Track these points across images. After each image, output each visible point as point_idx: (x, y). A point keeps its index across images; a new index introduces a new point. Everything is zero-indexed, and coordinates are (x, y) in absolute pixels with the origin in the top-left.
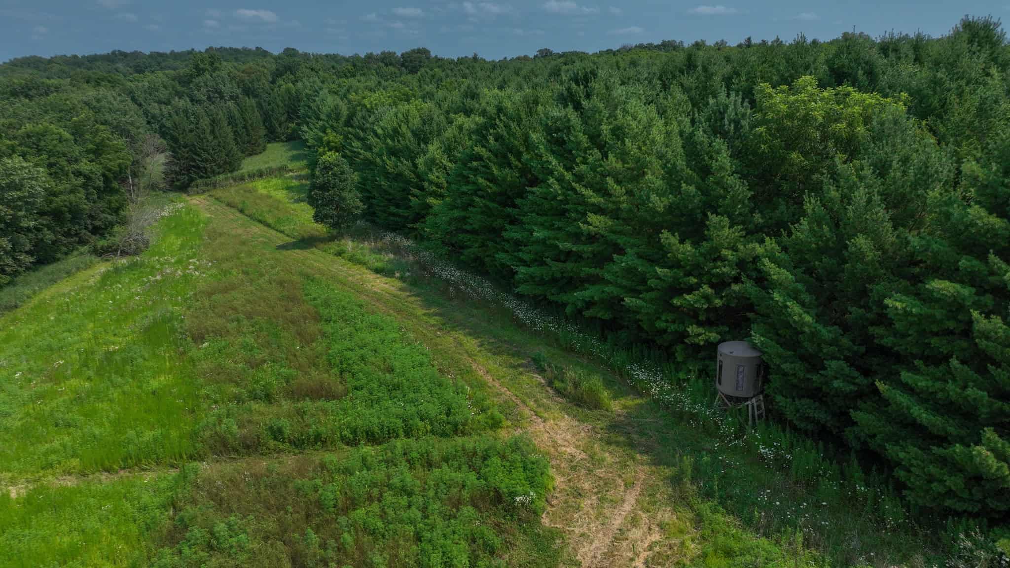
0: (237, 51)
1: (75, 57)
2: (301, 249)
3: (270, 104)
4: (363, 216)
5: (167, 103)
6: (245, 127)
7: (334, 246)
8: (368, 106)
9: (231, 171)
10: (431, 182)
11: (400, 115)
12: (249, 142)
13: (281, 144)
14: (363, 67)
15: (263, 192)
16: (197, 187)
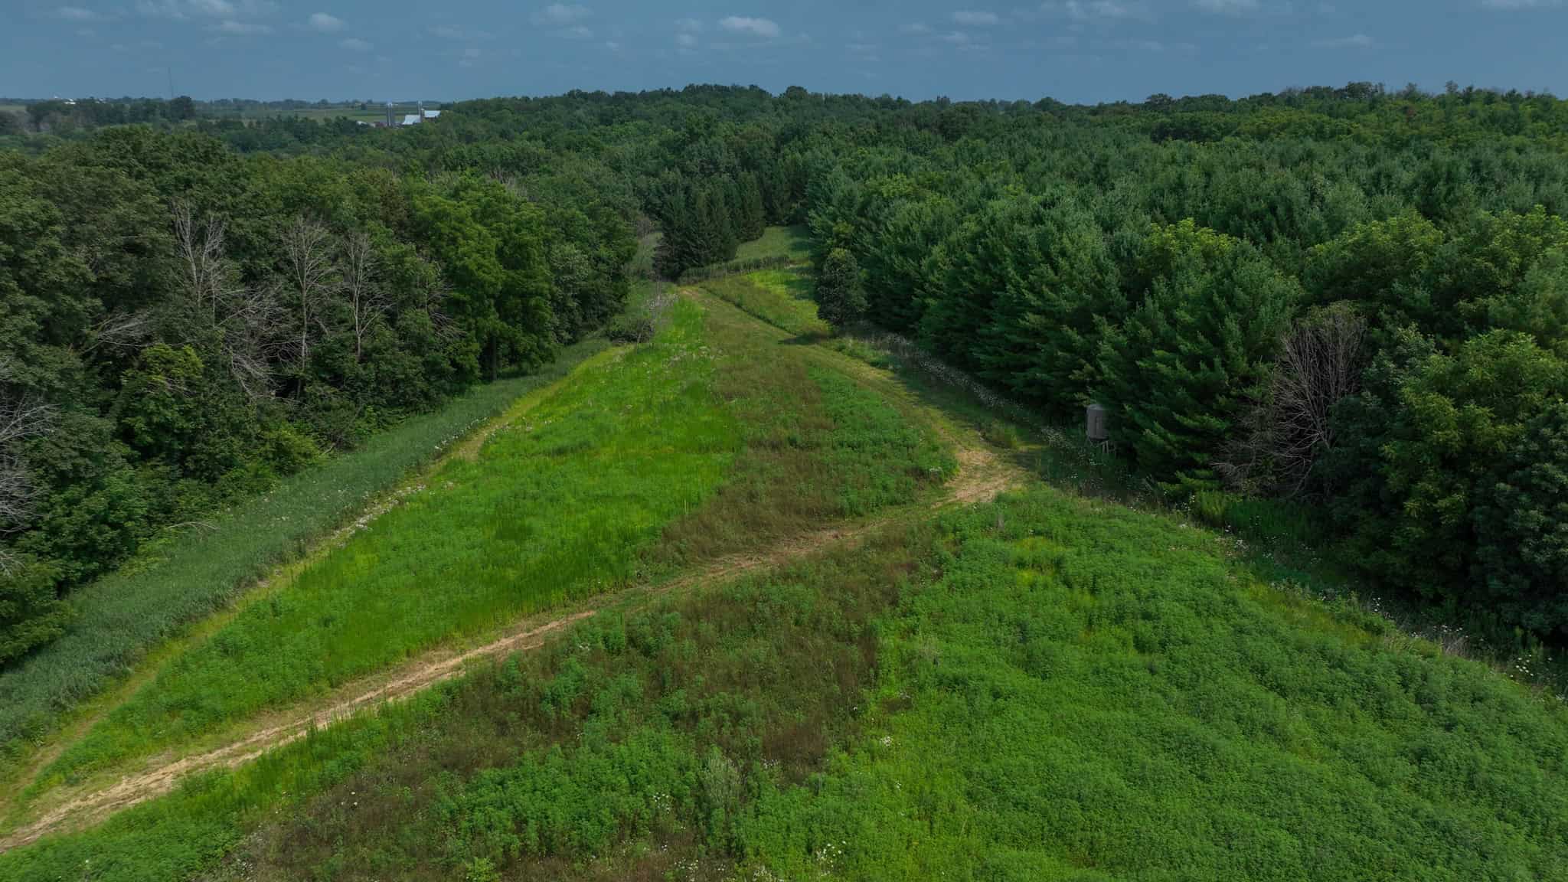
0: (724, 89)
1: (526, 99)
2: (802, 344)
3: (771, 178)
4: (867, 315)
5: (655, 175)
6: (742, 207)
7: (836, 343)
8: (885, 195)
9: (726, 260)
10: (932, 284)
11: (913, 213)
12: (745, 225)
13: (779, 229)
14: (889, 131)
15: (761, 285)
16: (688, 275)
